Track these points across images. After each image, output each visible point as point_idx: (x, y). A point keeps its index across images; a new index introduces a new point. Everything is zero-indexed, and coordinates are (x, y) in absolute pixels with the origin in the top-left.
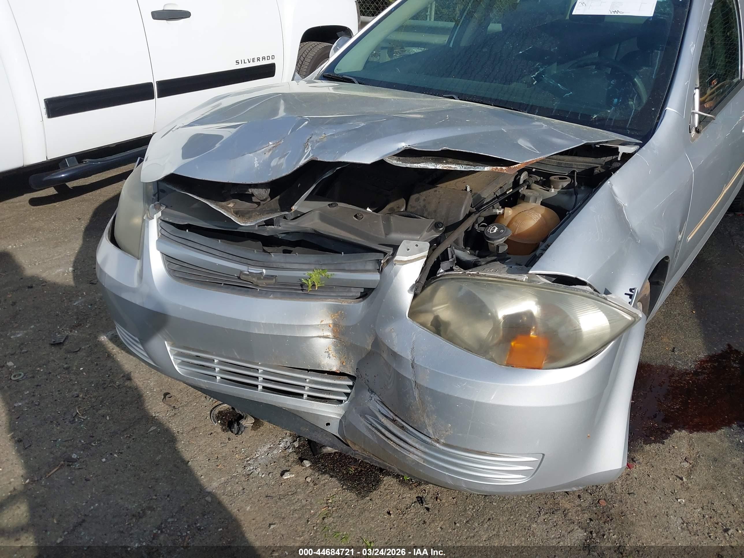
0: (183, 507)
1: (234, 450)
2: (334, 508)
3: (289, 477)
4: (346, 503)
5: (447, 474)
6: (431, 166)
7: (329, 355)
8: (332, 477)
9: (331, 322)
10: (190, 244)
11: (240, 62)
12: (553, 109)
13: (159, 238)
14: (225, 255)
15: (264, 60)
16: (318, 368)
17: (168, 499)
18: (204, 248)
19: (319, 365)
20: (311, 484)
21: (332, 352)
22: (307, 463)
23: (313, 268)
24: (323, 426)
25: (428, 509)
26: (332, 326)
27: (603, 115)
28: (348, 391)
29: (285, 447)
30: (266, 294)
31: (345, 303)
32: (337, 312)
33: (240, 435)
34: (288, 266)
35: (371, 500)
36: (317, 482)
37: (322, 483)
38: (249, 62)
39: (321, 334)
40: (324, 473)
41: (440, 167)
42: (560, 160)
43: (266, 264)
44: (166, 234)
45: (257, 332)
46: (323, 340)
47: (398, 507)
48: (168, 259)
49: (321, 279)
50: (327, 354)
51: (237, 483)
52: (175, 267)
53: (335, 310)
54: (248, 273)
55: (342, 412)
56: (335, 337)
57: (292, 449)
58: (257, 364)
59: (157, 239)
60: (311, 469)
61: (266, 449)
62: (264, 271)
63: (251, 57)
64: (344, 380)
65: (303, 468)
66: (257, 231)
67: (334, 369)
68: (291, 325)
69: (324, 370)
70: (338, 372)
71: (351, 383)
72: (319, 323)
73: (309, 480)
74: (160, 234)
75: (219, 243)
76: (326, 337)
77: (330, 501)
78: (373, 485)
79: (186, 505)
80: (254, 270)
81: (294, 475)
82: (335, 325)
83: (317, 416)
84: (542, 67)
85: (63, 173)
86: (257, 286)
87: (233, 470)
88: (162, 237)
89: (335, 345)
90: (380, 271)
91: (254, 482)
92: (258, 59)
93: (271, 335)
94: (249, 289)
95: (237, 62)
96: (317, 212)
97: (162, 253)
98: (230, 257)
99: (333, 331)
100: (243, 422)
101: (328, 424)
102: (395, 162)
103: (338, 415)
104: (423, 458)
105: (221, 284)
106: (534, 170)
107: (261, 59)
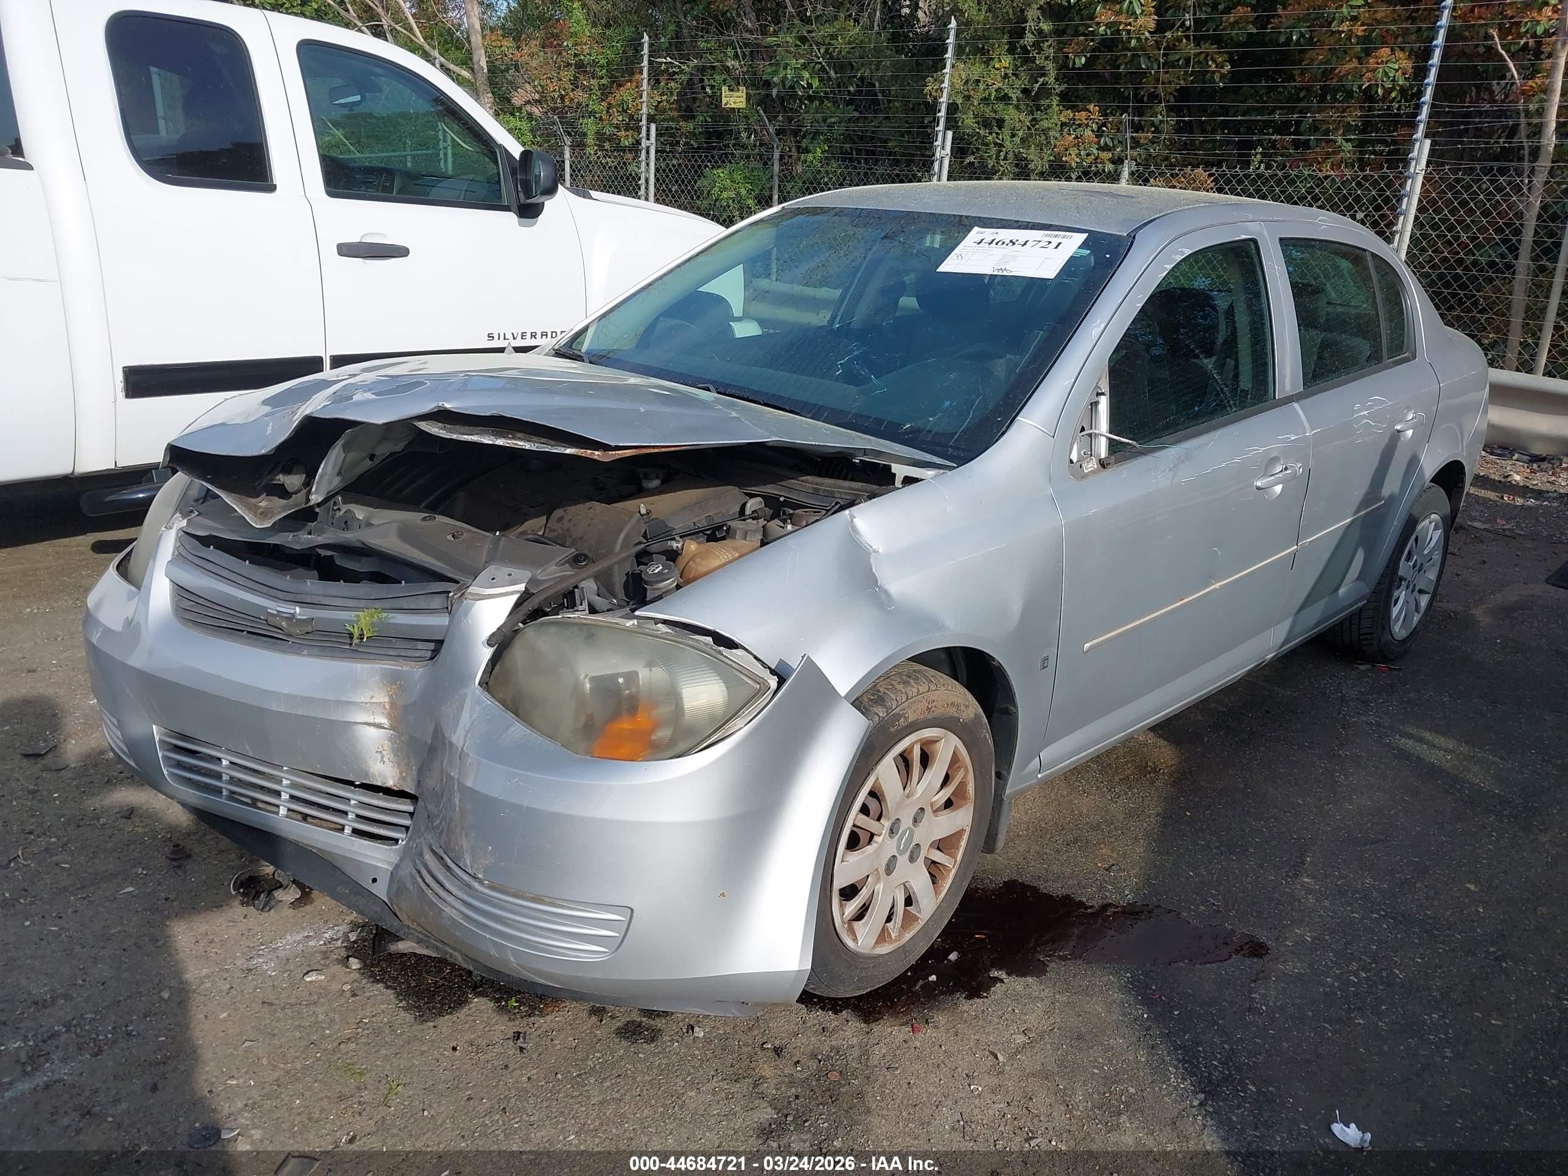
0: (119, 1001)
1: (246, 932)
2: (366, 1032)
3: (314, 978)
4: (390, 1027)
5: (488, 936)
6: (487, 440)
7: (382, 757)
8: (387, 988)
9: (387, 700)
10: (209, 566)
11: (496, 337)
12: (849, 412)
13: (173, 559)
14: (251, 584)
15: (544, 337)
16: (365, 779)
17: (102, 987)
18: (225, 573)
19: (366, 774)
20: (348, 994)
21: (388, 755)
22: (355, 964)
23: (362, 606)
24: (367, 884)
25: (521, 1049)
26: (387, 707)
27: (920, 424)
28: (407, 822)
29: (332, 938)
30: (299, 648)
31: (405, 667)
32: (396, 684)
33: (267, 914)
34: (327, 601)
35: (434, 1027)
36: (358, 992)
37: (368, 994)
38: (514, 339)
39: (371, 720)
40: (378, 981)
41: (500, 442)
42: (817, 484)
43: (299, 598)
44: (184, 553)
45: (275, 709)
46: (372, 731)
47: (476, 1043)
48: (181, 591)
49: (373, 624)
50: (379, 756)
51: (225, 979)
52: (187, 604)
53: (393, 680)
54: (275, 612)
55: (395, 859)
56: (392, 728)
57: (342, 943)
58: (279, 767)
59: (170, 559)
60: (360, 973)
61: (298, 937)
62: (298, 609)
63: (518, 331)
64: (404, 804)
65: (348, 970)
66: (288, 542)
67: (390, 783)
68: (324, 700)
69: (375, 783)
70: (395, 788)
71: (411, 809)
72: (368, 700)
73: (347, 987)
74: (177, 553)
75: (245, 567)
76: (379, 726)
77: (367, 1021)
78: (450, 1007)
79: (125, 1000)
80: (286, 609)
81: (323, 977)
82: (393, 704)
83: (358, 864)
84: (858, 349)
85: (141, 492)
86: (290, 635)
87: (229, 961)
88: (179, 558)
89: (391, 739)
90: (448, 610)
91: (253, 980)
92: (533, 335)
93: (295, 715)
94: (279, 641)
95: (491, 337)
96: (395, 525)
97: (171, 580)
98: (257, 587)
99: (390, 717)
100: (278, 894)
101: (374, 880)
102: (437, 430)
103: (389, 863)
104: (462, 913)
105: (243, 631)
106: (782, 499)
107: (539, 336)
